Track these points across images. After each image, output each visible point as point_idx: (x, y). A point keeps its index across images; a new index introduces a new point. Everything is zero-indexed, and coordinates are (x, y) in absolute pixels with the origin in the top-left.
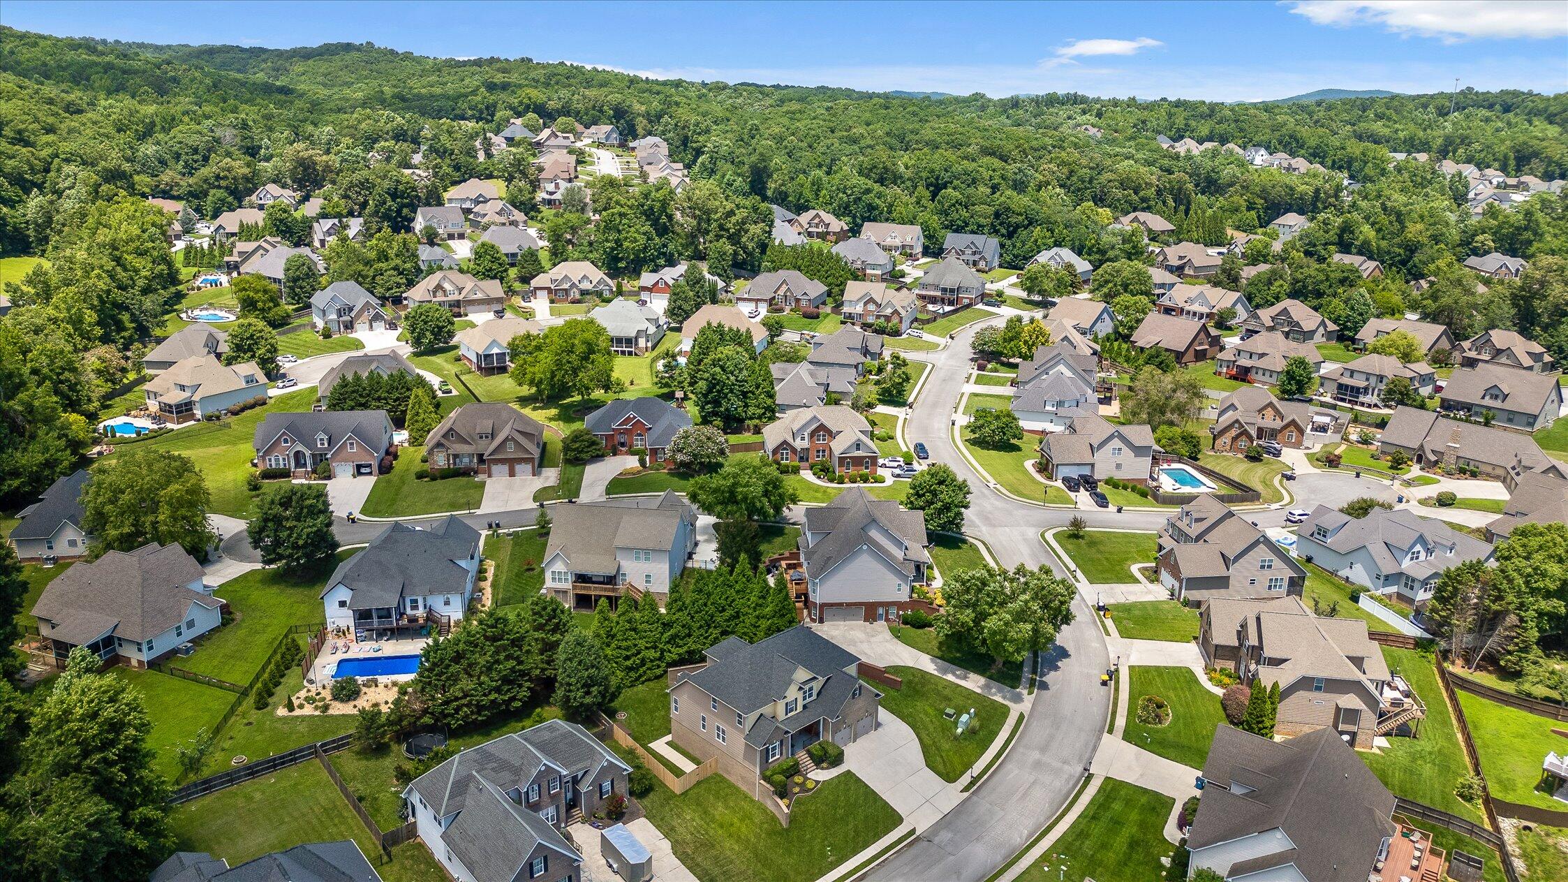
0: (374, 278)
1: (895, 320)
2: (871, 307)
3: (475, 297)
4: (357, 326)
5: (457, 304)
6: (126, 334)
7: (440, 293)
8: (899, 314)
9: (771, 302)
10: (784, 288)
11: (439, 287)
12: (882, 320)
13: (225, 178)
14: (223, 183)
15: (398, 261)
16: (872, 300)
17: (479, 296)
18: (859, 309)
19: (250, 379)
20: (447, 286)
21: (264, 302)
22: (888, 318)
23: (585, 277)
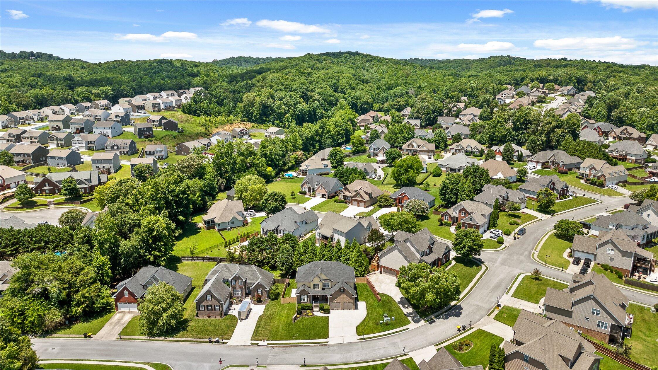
0: (396, 140)
1: (602, 179)
2: (593, 172)
3: (423, 149)
4: (379, 155)
5: (416, 151)
6: (315, 150)
7: (411, 146)
8: (604, 176)
9: (543, 164)
10: (553, 157)
11: (411, 144)
12: (596, 178)
13: (397, 105)
14: (395, 107)
15: (406, 135)
16: (593, 168)
17: (425, 149)
18: (587, 172)
19: (326, 166)
20: (414, 144)
21: (358, 144)
22: (599, 178)
23: (469, 145)
